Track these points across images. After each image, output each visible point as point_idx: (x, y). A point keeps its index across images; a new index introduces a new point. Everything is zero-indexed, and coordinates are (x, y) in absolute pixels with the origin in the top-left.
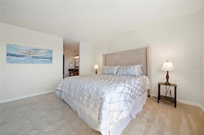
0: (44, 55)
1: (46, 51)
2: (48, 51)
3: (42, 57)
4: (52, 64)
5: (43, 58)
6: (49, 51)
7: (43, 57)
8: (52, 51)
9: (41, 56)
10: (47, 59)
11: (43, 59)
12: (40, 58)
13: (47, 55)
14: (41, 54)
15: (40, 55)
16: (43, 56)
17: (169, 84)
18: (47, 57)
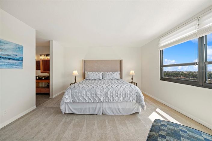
0: (10, 53)
1: (13, 47)
2: (18, 46)
3: (7, 57)
4: (22, 69)
5: (9, 59)
6: (19, 48)
7: (10, 57)
8: (22, 47)
9: (6, 55)
10: (15, 61)
11: (8, 61)
12: (4, 58)
13: (16, 53)
14: (6, 50)
15: (3, 53)
16: (8, 55)
17: (133, 83)
18: (15, 57)
